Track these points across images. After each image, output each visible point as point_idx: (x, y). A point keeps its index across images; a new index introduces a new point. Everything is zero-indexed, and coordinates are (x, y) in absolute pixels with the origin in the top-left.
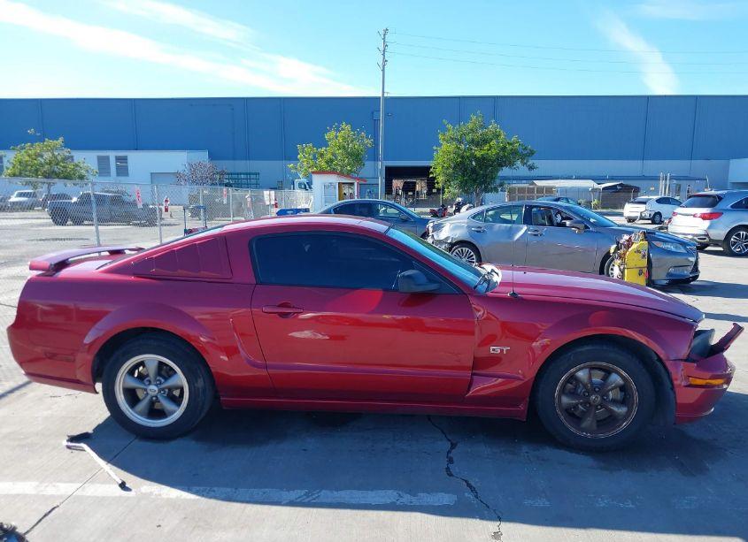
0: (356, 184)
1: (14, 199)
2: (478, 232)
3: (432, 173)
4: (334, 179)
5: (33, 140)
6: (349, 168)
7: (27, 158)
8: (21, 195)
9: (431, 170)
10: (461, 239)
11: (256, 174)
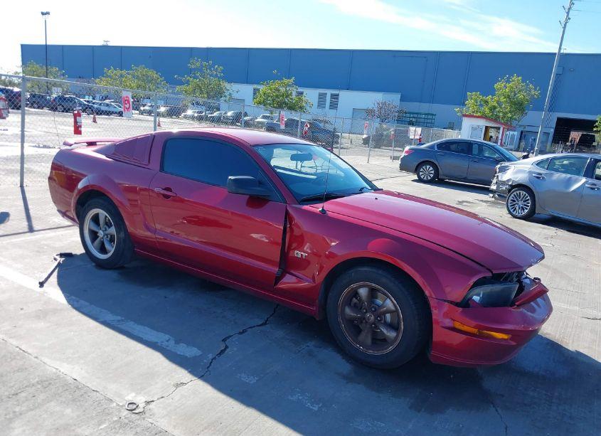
0: (501, 129)
1: (259, 120)
2: (538, 178)
3: (597, 127)
4: (483, 123)
5: (275, 78)
6: (509, 115)
7: (269, 91)
8: (264, 117)
9: (597, 124)
10: (520, 182)
11: (433, 115)
